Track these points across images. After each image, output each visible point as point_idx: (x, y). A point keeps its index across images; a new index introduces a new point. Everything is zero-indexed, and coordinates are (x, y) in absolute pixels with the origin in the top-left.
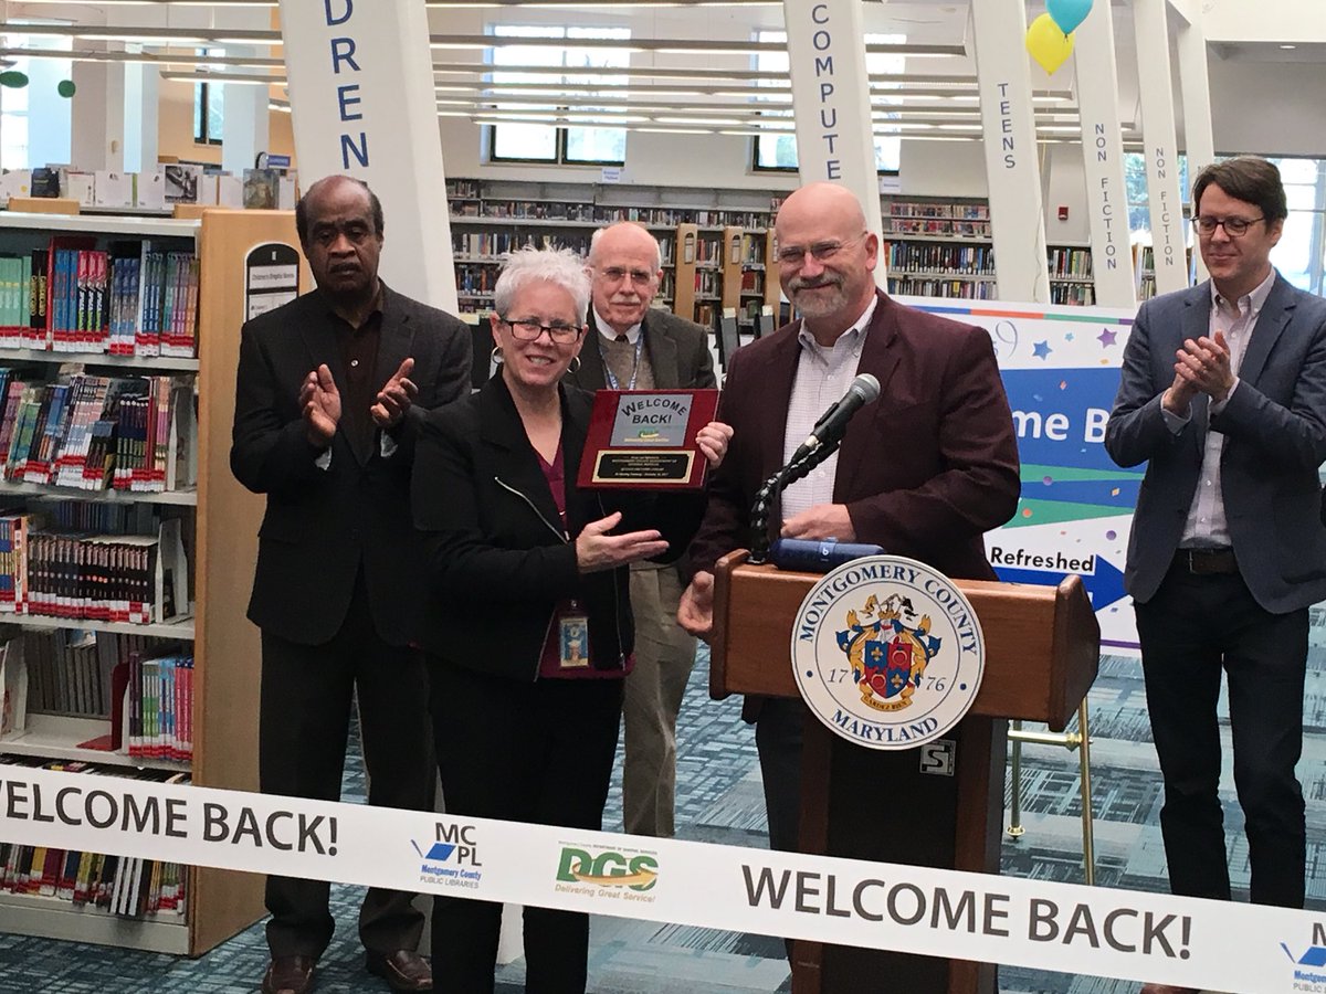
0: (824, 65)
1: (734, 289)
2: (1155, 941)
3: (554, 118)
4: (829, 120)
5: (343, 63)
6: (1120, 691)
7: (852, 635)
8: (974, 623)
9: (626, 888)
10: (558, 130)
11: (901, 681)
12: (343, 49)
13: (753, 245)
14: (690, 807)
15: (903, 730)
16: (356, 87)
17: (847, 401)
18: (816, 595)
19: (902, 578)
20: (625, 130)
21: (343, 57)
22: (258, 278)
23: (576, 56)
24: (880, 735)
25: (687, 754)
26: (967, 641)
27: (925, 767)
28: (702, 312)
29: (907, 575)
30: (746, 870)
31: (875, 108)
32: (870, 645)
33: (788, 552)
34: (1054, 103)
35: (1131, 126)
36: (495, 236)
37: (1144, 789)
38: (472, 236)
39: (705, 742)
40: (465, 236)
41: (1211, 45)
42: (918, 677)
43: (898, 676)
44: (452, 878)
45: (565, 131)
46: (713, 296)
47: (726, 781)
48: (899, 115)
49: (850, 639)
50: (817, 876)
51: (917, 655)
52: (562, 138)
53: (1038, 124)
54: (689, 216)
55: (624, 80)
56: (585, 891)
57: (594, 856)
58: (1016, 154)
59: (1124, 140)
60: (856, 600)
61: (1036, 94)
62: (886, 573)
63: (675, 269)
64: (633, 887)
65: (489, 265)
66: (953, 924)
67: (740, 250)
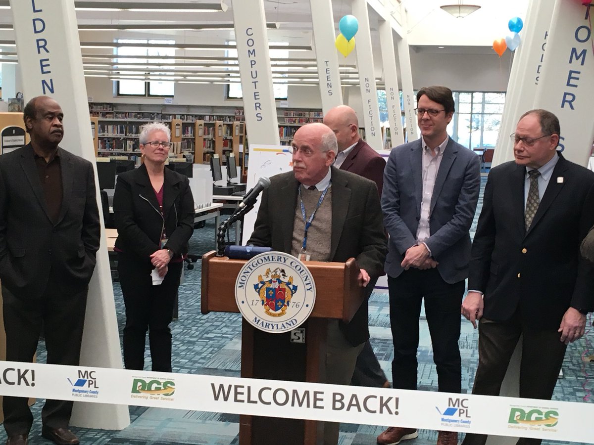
0: (252, 53)
1: (220, 147)
2: (384, 408)
3: (144, 77)
4: (253, 75)
5: (42, 50)
6: (379, 307)
7: (260, 285)
8: (311, 279)
9: (161, 395)
10: (146, 82)
11: (281, 304)
12: (42, 43)
13: (228, 128)
14: (201, 361)
15: (283, 324)
16: (48, 60)
17: (257, 188)
18: (245, 269)
19: (281, 261)
20: (174, 82)
21: (42, 47)
22: (7, 141)
23: (153, 51)
24: (273, 327)
25: (199, 339)
26: (308, 287)
27: (293, 340)
28: (207, 157)
29: (283, 260)
30: (213, 385)
31: (274, 72)
32: (268, 289)
33: (233, 251)
34: (349, 70)
35: (380, 79)
36: (119, 126)
37: (389, 347)
38: (109, 126)
39: (207, 333)
40: (106, 126)
41: (411, 46)
42: (288, 302)
43: (280, 302)
44: (86, 394)
45: (149, 83)
46: (211, 150)
47: (216, 349)
48: (287, 75)
49: (259, 287)
50: (243, 387)
51: (288, 293)
52: (148, 86)
53: (342, 78)
54: (201, 117)
55: (173, 61)
56: (144, 397)
57: (147, 382)
58: (333, 90)
59: (377, 85)
60: (261, 271)
61: (340, 66)
62: (274, 259)
63: (194, 139)
64: (164, 395)
65: (117, 138)
66: (300, 404)
67: (222, 131)
